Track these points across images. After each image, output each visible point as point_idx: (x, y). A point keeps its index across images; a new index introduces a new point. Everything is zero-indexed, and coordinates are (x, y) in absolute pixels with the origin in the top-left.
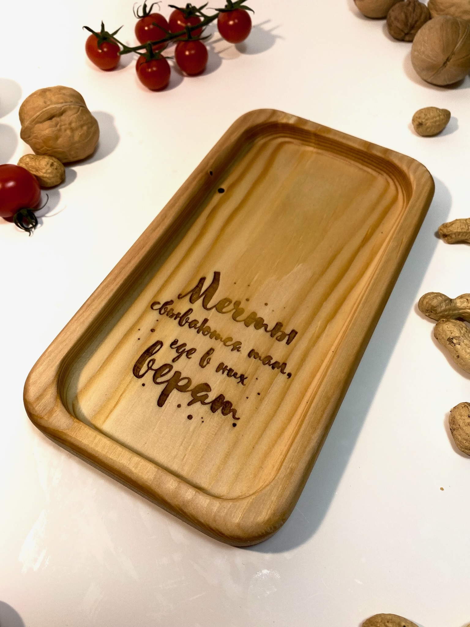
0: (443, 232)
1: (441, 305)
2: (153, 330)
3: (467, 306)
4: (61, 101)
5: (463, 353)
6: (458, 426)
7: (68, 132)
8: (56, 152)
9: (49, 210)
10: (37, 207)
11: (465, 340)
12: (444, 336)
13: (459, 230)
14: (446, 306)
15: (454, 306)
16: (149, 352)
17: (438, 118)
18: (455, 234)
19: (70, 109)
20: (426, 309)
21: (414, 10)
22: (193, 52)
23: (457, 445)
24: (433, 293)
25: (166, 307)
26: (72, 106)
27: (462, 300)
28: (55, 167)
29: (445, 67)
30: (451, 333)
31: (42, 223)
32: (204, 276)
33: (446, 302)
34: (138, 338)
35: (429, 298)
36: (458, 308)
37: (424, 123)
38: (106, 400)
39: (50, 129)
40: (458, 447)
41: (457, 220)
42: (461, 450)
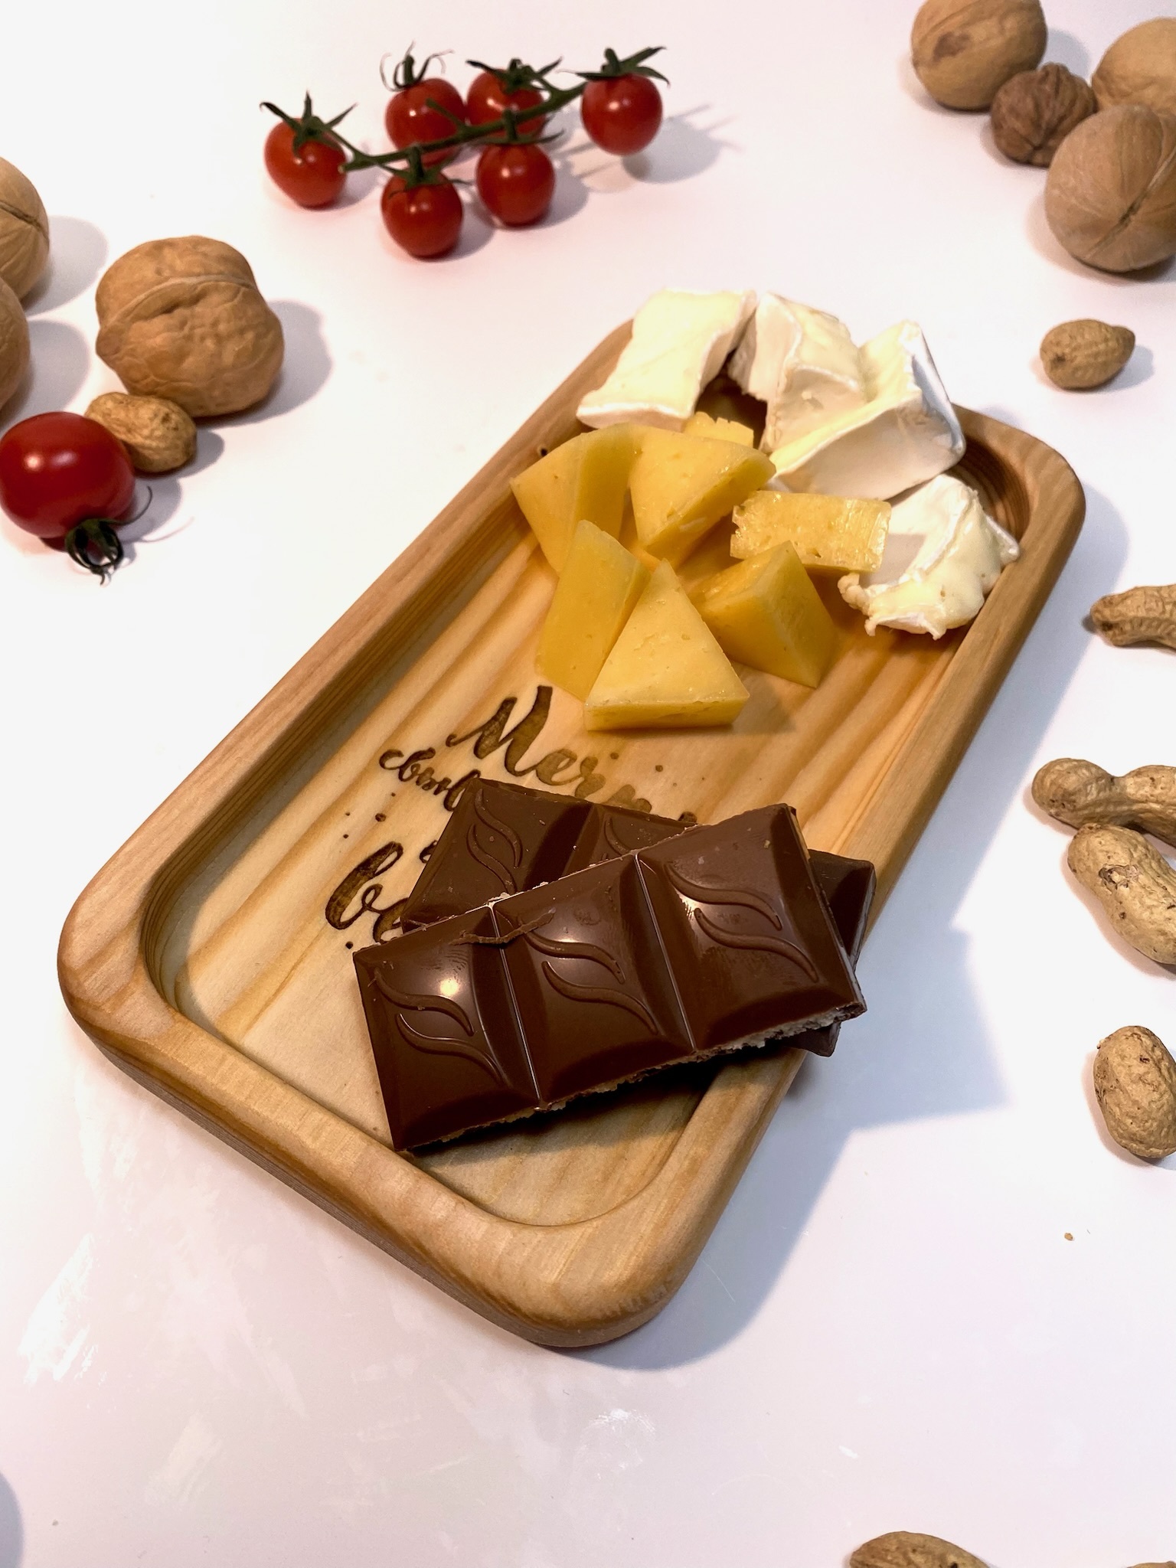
0: (1103, 616)
1: (1086, 789)
2: (380, 818)
3: (1152, 796)
4: (197, 270)
5: (1135, 908)
6: (1114, 1083)
7: (210, 344)
8: (176, 390)
9: (153, 526)
10: (126, 517)
11: (1140, 876)
12: (1091, 865)
13: (1142, 613)
14: (1098, 793)
15: (1120, 794)
16: (368, 868)
17: (1102, 347)
18: (1131, 622)
19: (216, 289)
20: (1051, 797)
21: (1057, 92)
22: (519, 171)
23: (1111, 1129)
24: (1069, 760)
25: (416, 763)
26: (223, 284)
27: (1139, 780)
28: (172, 424)
29: (1126, 225)
30: (1109, 857)
31: (133, 557)
32: (511, 696)
33: (1100, 783)
34: (344, 834)
35: (1059, 770)
36: (1129, 799)
37: (1068, 357)
38: (256, 977)
39: (165, 335)
40: (1112, 1134)
41: (1136, 589)
42: (1119, 1143)
